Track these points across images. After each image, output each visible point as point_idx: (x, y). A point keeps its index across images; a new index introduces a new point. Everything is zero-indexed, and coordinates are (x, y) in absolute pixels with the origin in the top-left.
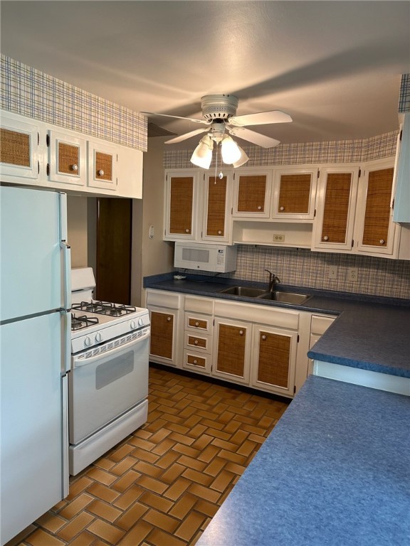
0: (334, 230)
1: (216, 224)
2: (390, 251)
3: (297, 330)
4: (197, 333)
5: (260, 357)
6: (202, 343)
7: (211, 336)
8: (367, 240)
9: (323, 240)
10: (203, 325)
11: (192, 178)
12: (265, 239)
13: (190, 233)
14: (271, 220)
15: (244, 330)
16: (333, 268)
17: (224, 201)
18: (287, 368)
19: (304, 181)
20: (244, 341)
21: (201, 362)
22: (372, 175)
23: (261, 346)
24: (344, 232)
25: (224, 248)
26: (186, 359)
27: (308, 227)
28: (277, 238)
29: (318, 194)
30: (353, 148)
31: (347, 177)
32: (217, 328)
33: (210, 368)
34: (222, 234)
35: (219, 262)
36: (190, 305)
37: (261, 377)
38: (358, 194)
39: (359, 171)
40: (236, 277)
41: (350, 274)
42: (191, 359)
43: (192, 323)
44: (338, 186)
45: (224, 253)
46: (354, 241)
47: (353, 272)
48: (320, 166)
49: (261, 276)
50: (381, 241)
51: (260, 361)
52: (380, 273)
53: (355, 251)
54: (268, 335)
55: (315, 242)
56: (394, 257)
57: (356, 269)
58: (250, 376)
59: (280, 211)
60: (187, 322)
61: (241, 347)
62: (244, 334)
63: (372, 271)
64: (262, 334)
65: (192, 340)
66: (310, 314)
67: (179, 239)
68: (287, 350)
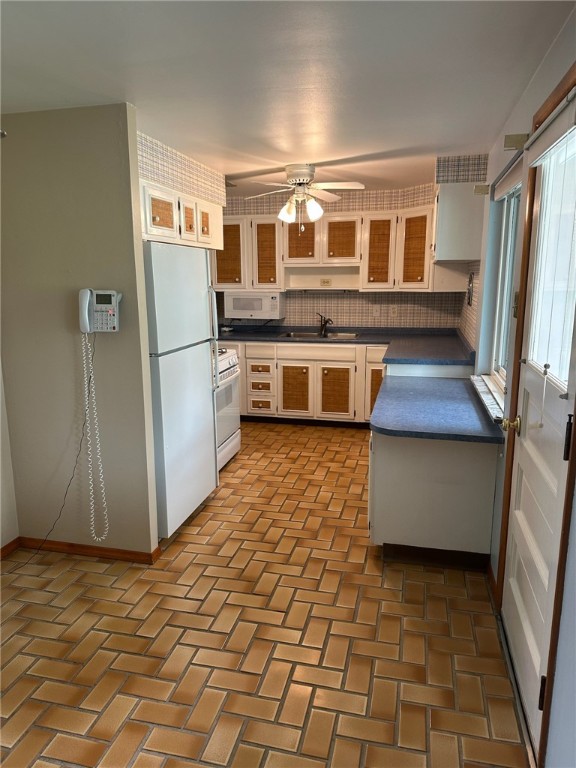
0: (378, 272)
1: (266, 272)
2: (426, 286)
3: (354, 362)
4: (260, 378)
5: (323, 390)
6: (266, 387)
7: (275, 379)
8: (407, 278)
9: (369, 281)
10: (266, 369)
11: (238, 226)
12: (312, 283)
13: (240, 282)
14: (321, 265)
15: (307, 368)
16: (377, 307)
17: (274, 248)
18: (348, 396)
19: (350, 227)
20: (307, 379)
21: (267, 405)
22: (409, 221)
23: (323, 381)
24: (387, 273)
25: (278, 296)
26: (250, 405)
27: (355, 270)
28: (324, 282)
29: (363, 237)
30: (391, 197)
31: (387, 223)
32: (280, 370)
33: (277, 409)
34: (275, 282)
35: (273, 308)
36: (251, 352)
37: (325, 409)
38: (397, 237)
39: (397, 218)
40: (285, 324)
41: (391, 311)
42: (256, 404)
43: (255, 369)
44: (380, 230)
45: (278, 299)
46: (396, 280)
47: (394, 308)
48: (363, 214)
49: (311, 320)
50: (419, 278)
51: (323, 394)
52: (416, 307)
53: (396, 289)
54: (329, 370)
55: (362, 283)
56: (429, 291)
57: (395, 306)
58: (315, 410)
59: (330, 256)
60: (249, 369)
61: (305, 384)
62: (306, 373)
63: (409, 307)
64: (324, 369)
65: (255, 386)
66: (365, 346)
67: (228, 289)
68: (347, 380)
